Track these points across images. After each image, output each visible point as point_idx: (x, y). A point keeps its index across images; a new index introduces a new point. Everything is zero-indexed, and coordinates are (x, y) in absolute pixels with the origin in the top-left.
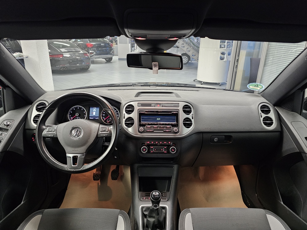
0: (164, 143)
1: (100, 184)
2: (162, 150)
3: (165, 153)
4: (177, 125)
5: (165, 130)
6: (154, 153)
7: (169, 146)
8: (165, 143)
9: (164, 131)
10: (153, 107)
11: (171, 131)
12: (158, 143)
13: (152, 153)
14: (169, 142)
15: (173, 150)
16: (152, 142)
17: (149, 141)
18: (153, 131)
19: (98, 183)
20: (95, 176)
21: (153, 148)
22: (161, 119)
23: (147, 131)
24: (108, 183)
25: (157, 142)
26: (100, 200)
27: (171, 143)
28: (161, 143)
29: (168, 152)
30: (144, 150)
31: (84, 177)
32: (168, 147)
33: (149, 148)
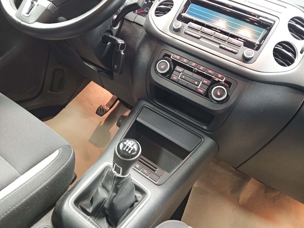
0: (207, 71)
1: (102, 124)
2: (196, 83)
4: (256, 47)
5: (224, 46)
6: (177, 82)
7: (214, 83)
8: (209, 73)
9: (221, 47)
11: (235, 53)
12: (195, 66)
13: (174, 80)
14: (220, 76)
15: (219, 94)
16: (185, 61)
17: (179, 56)
18: (199, 38)
19: (101, 122)
20: (101, 109)
21: (180, 72)
24: (111, 128)
25: (194, 64)
26: (90, 141)
27: (222, 78)
28: (202, 68)
29: (207, 95)
30: (162, 67)
31: (91, 106)
32: (211, 84)
33: (172, 68)
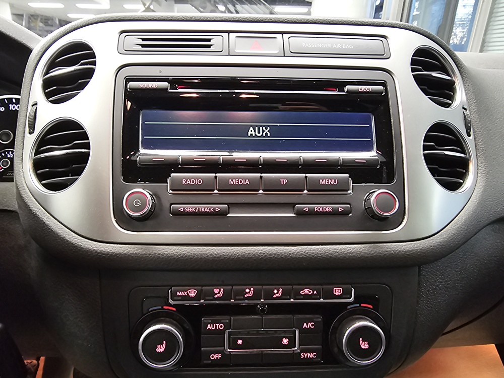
0: (297, 295)
2: (285, 341)
3: (308, 361)
5: (306, 207)
6: (227, 363)
7: (335, 315)
8: (307, 297)
9: (300, 213)
10: (218, 52)
11: (345, 213)
12: (256, 296)
13: (215, 363)
14: (338, 291)
15: (365, 346)
16: (219, 292)
17: (192, 286)
18: (223, 214)
21: (223, 332)
22: (274, 131)
23: (177, 214)
25: (250, 292)
27: (346, 294)
28: (278, 293)
29: (333, 358)
30: (160, 349)
32: (327, 323)
33: (192, 332)
